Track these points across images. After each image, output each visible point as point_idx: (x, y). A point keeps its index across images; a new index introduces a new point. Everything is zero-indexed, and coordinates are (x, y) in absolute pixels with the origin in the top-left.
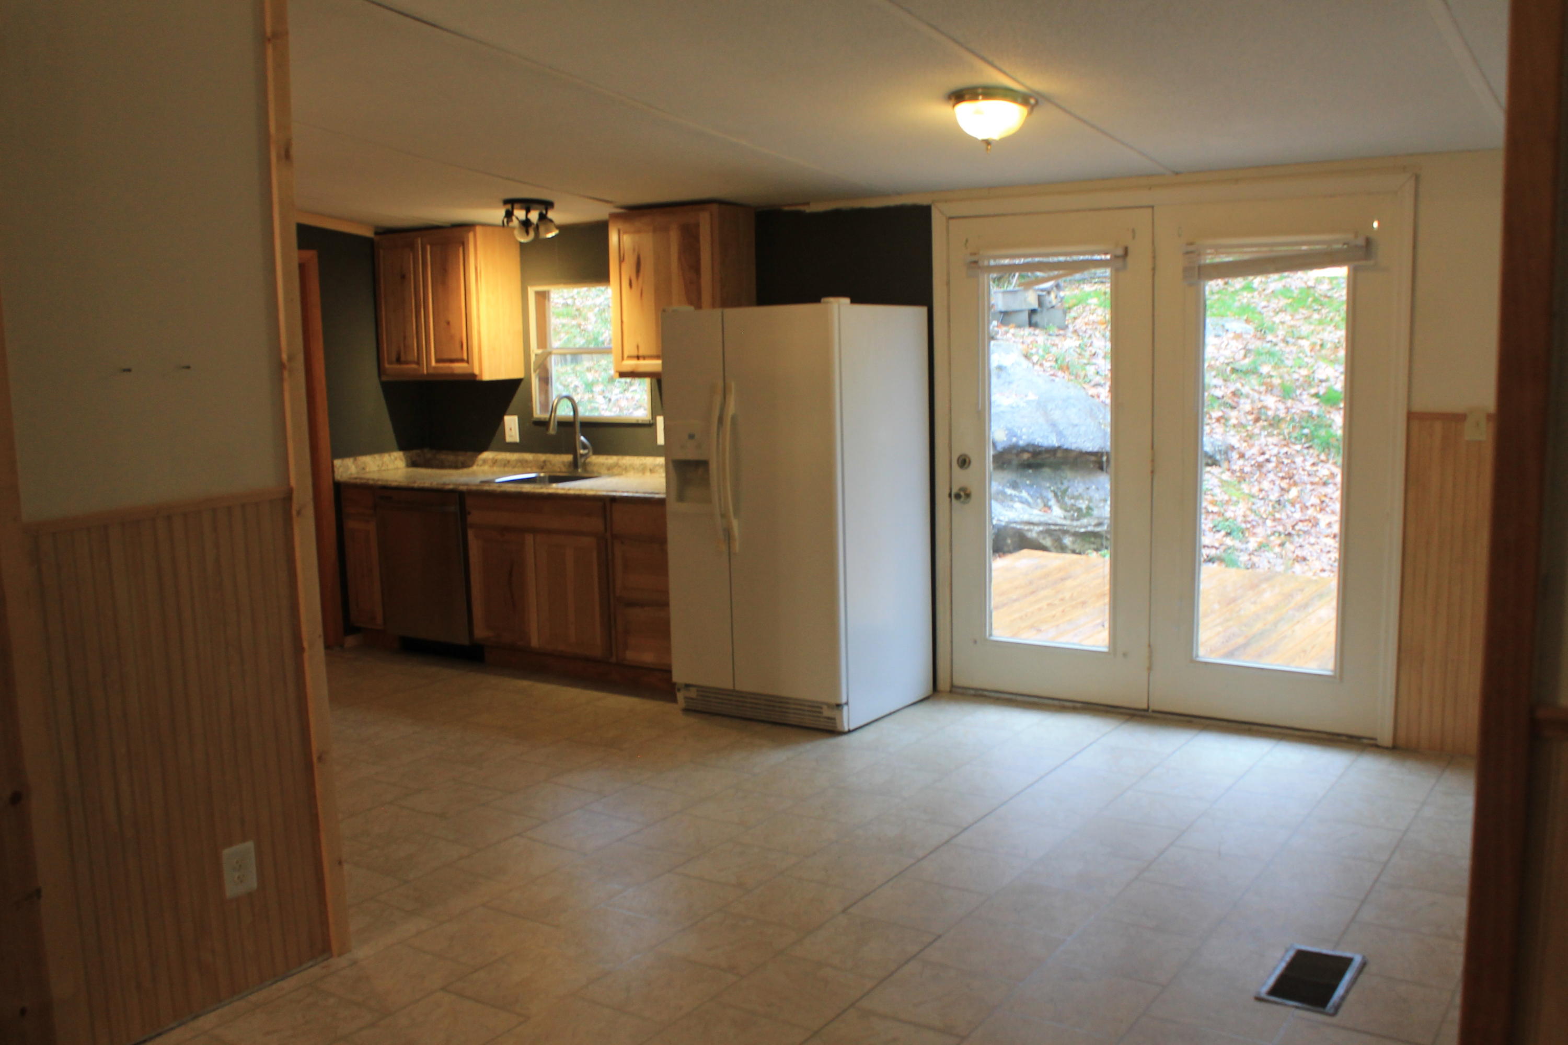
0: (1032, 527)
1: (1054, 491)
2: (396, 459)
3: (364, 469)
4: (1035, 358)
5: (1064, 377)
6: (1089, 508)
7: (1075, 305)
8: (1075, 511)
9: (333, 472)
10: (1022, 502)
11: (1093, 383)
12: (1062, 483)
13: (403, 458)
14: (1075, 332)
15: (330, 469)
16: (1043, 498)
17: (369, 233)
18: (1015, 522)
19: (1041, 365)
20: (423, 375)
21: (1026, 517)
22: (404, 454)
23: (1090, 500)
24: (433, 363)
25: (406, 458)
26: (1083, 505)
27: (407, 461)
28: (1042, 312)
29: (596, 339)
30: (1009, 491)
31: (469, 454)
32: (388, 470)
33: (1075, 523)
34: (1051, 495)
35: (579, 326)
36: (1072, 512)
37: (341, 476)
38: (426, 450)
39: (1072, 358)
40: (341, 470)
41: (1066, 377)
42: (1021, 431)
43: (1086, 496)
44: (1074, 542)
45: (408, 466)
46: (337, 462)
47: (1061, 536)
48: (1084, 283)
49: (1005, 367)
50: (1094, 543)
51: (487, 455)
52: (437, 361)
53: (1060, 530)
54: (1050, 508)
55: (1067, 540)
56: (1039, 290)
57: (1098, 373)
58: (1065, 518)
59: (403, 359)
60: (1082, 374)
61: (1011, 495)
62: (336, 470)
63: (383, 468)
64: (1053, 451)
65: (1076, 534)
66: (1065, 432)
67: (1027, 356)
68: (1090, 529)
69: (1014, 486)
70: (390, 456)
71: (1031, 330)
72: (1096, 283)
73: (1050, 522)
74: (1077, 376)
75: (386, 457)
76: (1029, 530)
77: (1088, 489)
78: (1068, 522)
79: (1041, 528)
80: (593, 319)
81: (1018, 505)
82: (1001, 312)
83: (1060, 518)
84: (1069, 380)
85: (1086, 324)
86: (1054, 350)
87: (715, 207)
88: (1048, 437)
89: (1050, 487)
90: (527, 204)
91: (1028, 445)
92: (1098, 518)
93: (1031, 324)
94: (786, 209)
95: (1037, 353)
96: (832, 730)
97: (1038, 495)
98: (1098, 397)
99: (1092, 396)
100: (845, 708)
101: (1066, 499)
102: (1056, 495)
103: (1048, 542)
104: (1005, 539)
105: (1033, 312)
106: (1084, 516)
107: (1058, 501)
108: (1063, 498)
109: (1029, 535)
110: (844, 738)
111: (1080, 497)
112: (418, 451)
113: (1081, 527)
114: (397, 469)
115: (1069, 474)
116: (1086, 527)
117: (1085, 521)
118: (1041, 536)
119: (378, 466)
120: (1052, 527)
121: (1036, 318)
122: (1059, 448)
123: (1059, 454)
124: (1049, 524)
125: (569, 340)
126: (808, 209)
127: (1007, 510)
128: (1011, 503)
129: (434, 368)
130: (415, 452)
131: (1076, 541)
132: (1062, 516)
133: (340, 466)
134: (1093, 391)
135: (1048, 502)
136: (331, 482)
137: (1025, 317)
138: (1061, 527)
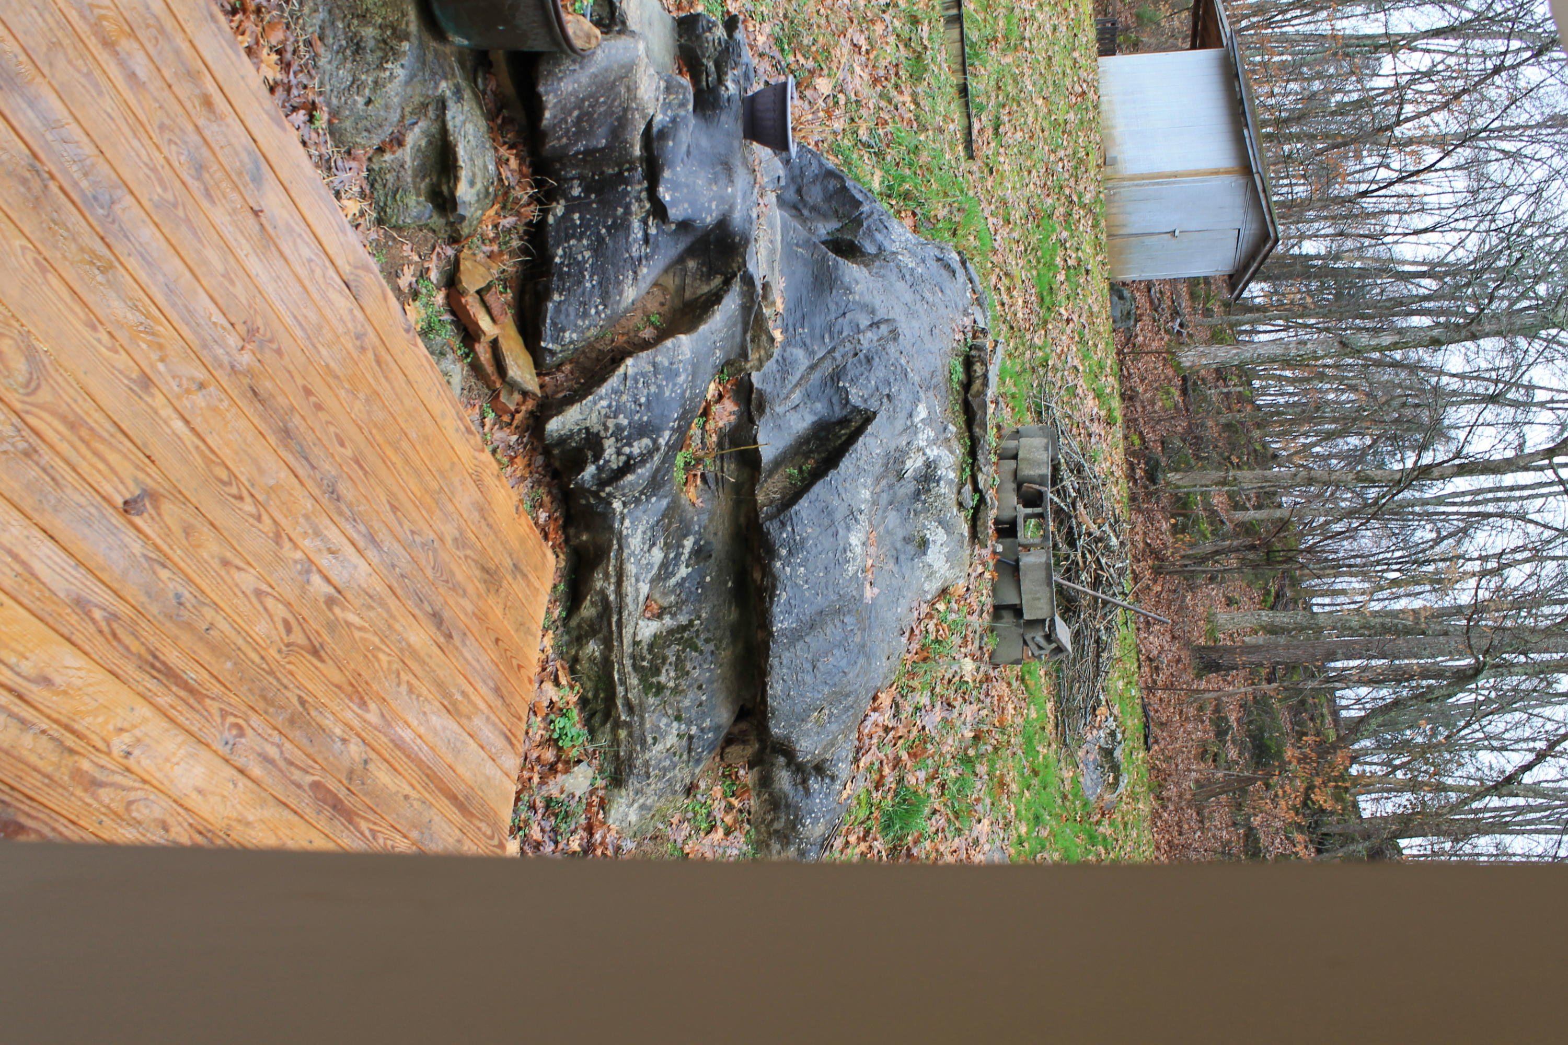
0: (613, 580)
1: (691, 623)
4: (941, 606)
5: (908, 651)
6: (660, 688)
7: (1027, 687)
8: (651, 662)
10: (664, 565)
11: (901, 701)
12: (707, 641)
14: (987, 679)
16: (679, 605)
18: (621, 548)
19: (929, 616)
21: (631, 568)
23: (676, 691)
26: (666, 677)
28: (1018, 625)
29: (977, 55)
30: (689, 543)
33: (628, 662)
34: (683, 619)
35: (996, 39)
36: (649, 657)
39: (943, 670)
41: (908, 656)
42: (800, 565)
43: (683, 684)
44: (591, 659)
47: (601, 636)
48: (1056, 702)
49: (925, 554)
50: (596, 696)
53: (611, 632)
54: (659, 616)
55: (593, 648)
56: (1052, 621)
57: (917, 709)
58: (636, 643)
60: (915, 683)
61: (680, 545)
64: (764, 621)
65: (606, 664)
66: (800, 645)
67: (944, 592)
68: (620, 690)
69: (699, 553)
71: (988, 607)
72: (1056, 717)
73: (625, 614)
74: (912, 675)
76: (607, 576)
77: (700, 687)
78: (627, 648)
79: (612, 597)
80: (1004, 61)
81: (657, 555)
82: (1017, 561)
83: (635, 634)
84: (904, 662)
85: (1000, 698)
86: (956, 640)
88: (790, 613)
89: (699, 618)
91: (775, 578)
92: (641, 704)
93: (998, 611)
95: (950, 611)
97: (683, 596)
98: (875, 710)
99: (875, 698)
101: (676, 648)
102: (683, 628)
103: (588, 610)
104: (588, 529)
105: (1017, 611)
106: (643, 680)
107: (671, 632)
108: (679, 641)
109: (598, 575)
111: (682, 672)
113: (622, 673)
115: (725, 654)
116: (623, 682)
117: (634, 681)
118: (596, 598)
120: (615, 618)
121: (1008, 619)
122: (771, 634)
123: (760, 635)
124: (620, 614)
125: (974, 21)
127: (644, 533)
128: (661, 542)
131: (596, 664)
132: (638, 639)
134: (885, 699)
135: (670, 613)
137: (1012, 600)
138: (615, 635)
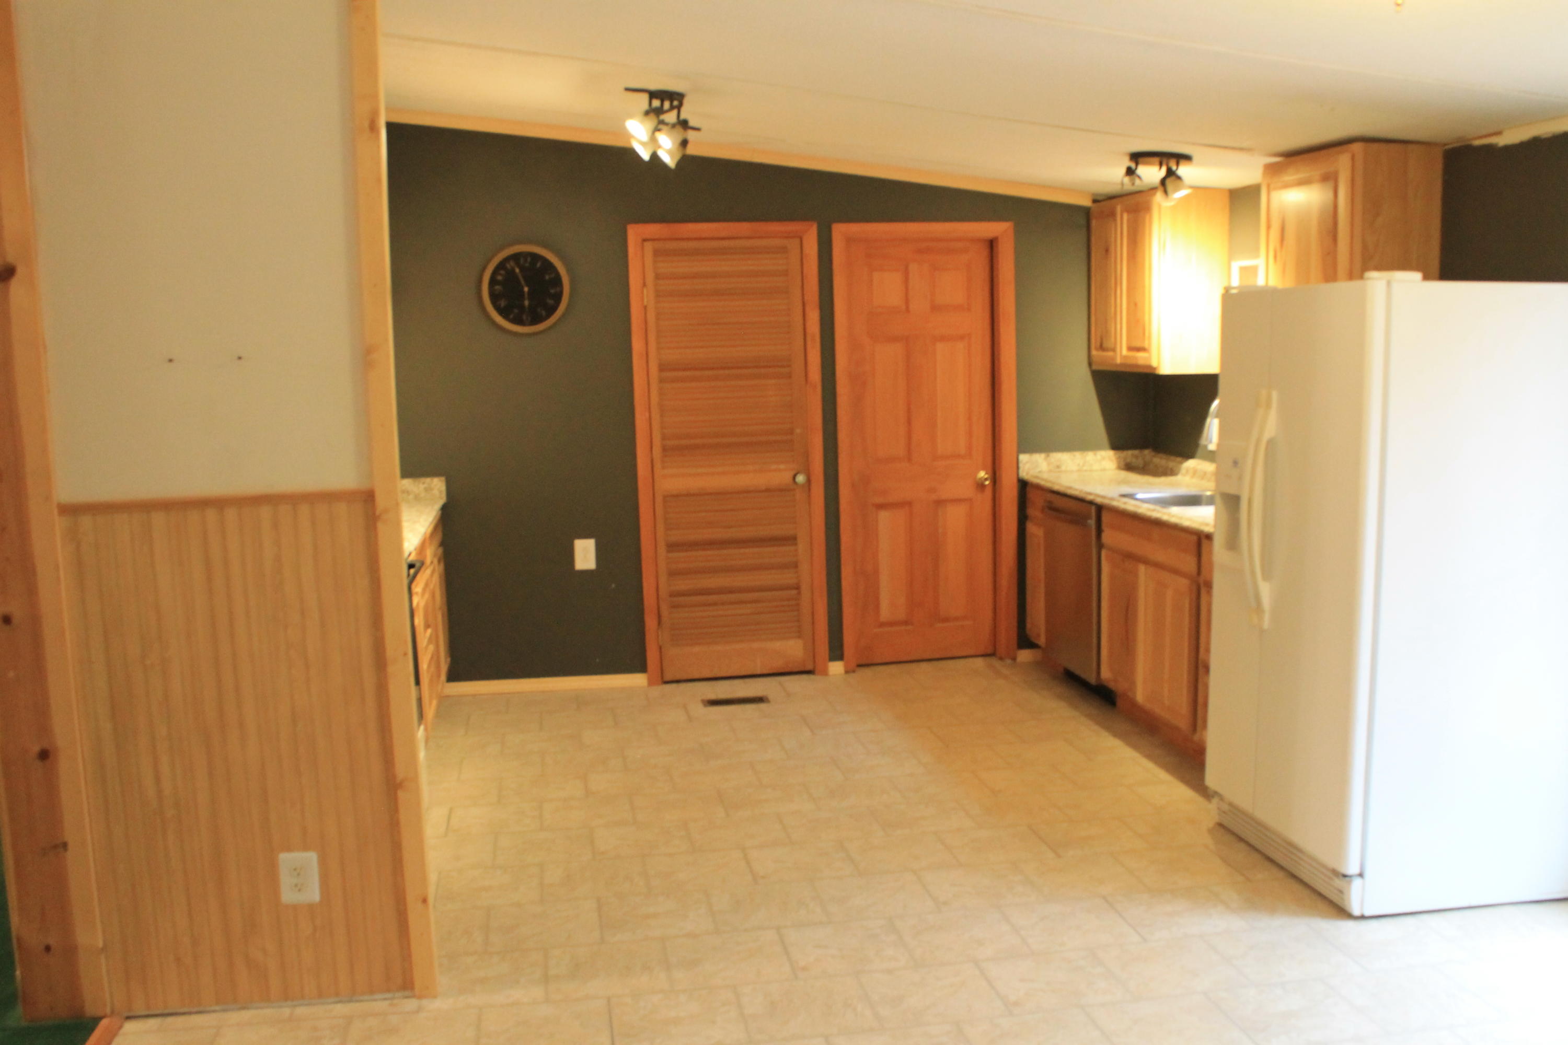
2: (1103, 458)
3: (1058, 467)
9: (1018, 468)
13: (1114, 458)
15: (1015, 465)
17: (1086, 202)
20: (1117, 365)
22: (1115, 454)
24: (1125, 352)
25: (1118, 458)
27: (1119, 463)
31: (1179, 459)
32: (1091, 471)
37: (1027, 474)
38: (1146, 452)
40: (1027, 466)
45: (1119, 468)
46: (1023, 458)
51: (1191, 464)
52: (1130, 349)
59: (1105, 345)
62: (1021, 465)
63: (1085, 468)
70: (1095, 455)
75: (1090, 456)
87: (1357, 147)
90: (1162, 157)
94: (1477, 143)
96: (1341, 911)
100: (1356, 884)
110: (1349, 924)
112: (1136, 452)
114: (1104, 470)
119: (1079, 465)
126: (1502, 141)
129: (1125, 357)
130: (1130, 453)
133: (1027, 462)
136: (1015, 480)
